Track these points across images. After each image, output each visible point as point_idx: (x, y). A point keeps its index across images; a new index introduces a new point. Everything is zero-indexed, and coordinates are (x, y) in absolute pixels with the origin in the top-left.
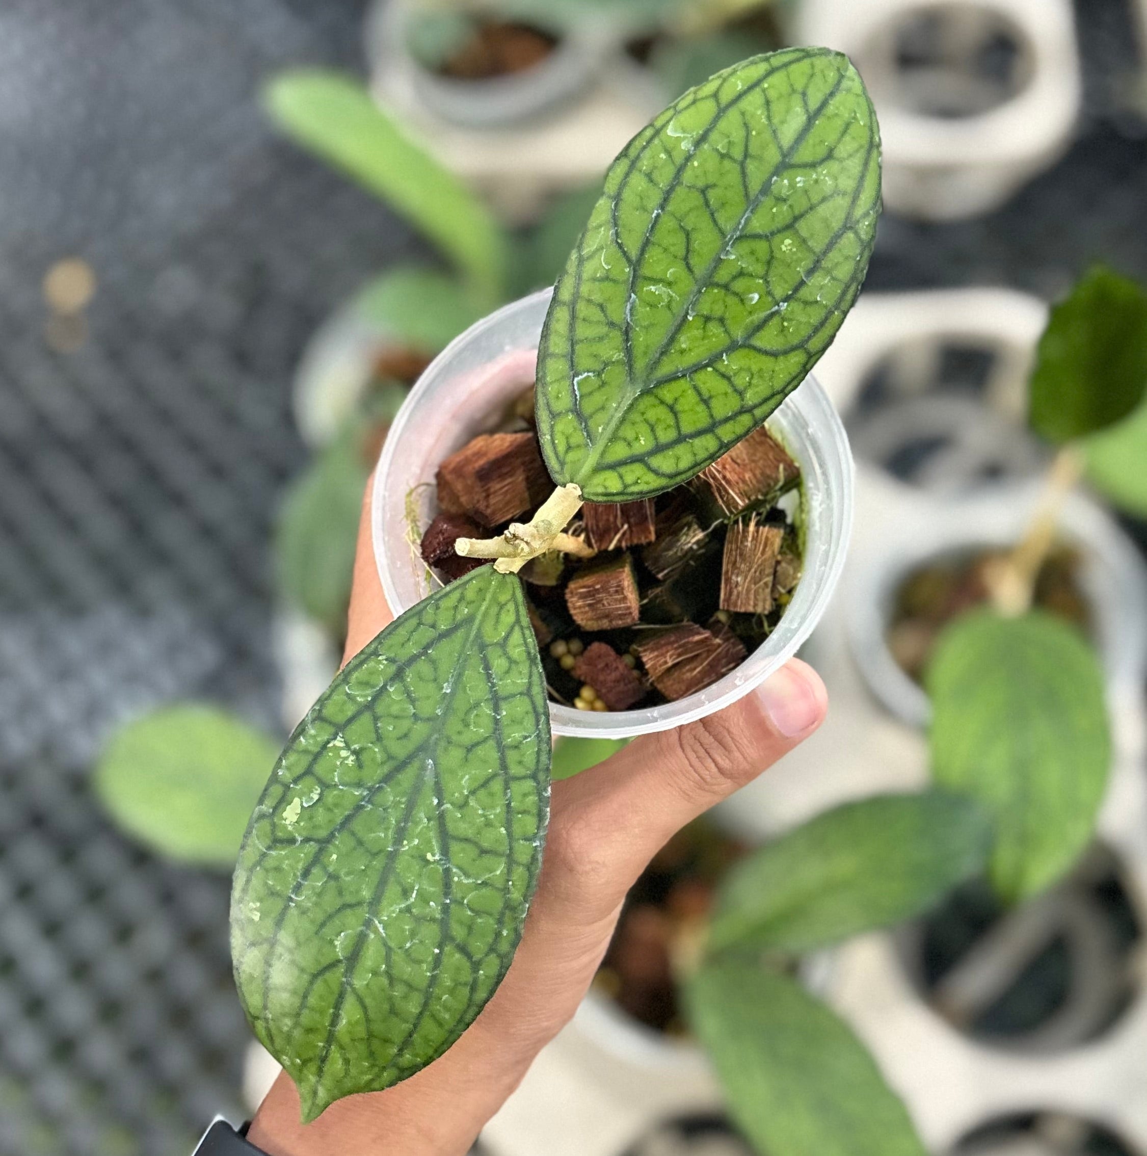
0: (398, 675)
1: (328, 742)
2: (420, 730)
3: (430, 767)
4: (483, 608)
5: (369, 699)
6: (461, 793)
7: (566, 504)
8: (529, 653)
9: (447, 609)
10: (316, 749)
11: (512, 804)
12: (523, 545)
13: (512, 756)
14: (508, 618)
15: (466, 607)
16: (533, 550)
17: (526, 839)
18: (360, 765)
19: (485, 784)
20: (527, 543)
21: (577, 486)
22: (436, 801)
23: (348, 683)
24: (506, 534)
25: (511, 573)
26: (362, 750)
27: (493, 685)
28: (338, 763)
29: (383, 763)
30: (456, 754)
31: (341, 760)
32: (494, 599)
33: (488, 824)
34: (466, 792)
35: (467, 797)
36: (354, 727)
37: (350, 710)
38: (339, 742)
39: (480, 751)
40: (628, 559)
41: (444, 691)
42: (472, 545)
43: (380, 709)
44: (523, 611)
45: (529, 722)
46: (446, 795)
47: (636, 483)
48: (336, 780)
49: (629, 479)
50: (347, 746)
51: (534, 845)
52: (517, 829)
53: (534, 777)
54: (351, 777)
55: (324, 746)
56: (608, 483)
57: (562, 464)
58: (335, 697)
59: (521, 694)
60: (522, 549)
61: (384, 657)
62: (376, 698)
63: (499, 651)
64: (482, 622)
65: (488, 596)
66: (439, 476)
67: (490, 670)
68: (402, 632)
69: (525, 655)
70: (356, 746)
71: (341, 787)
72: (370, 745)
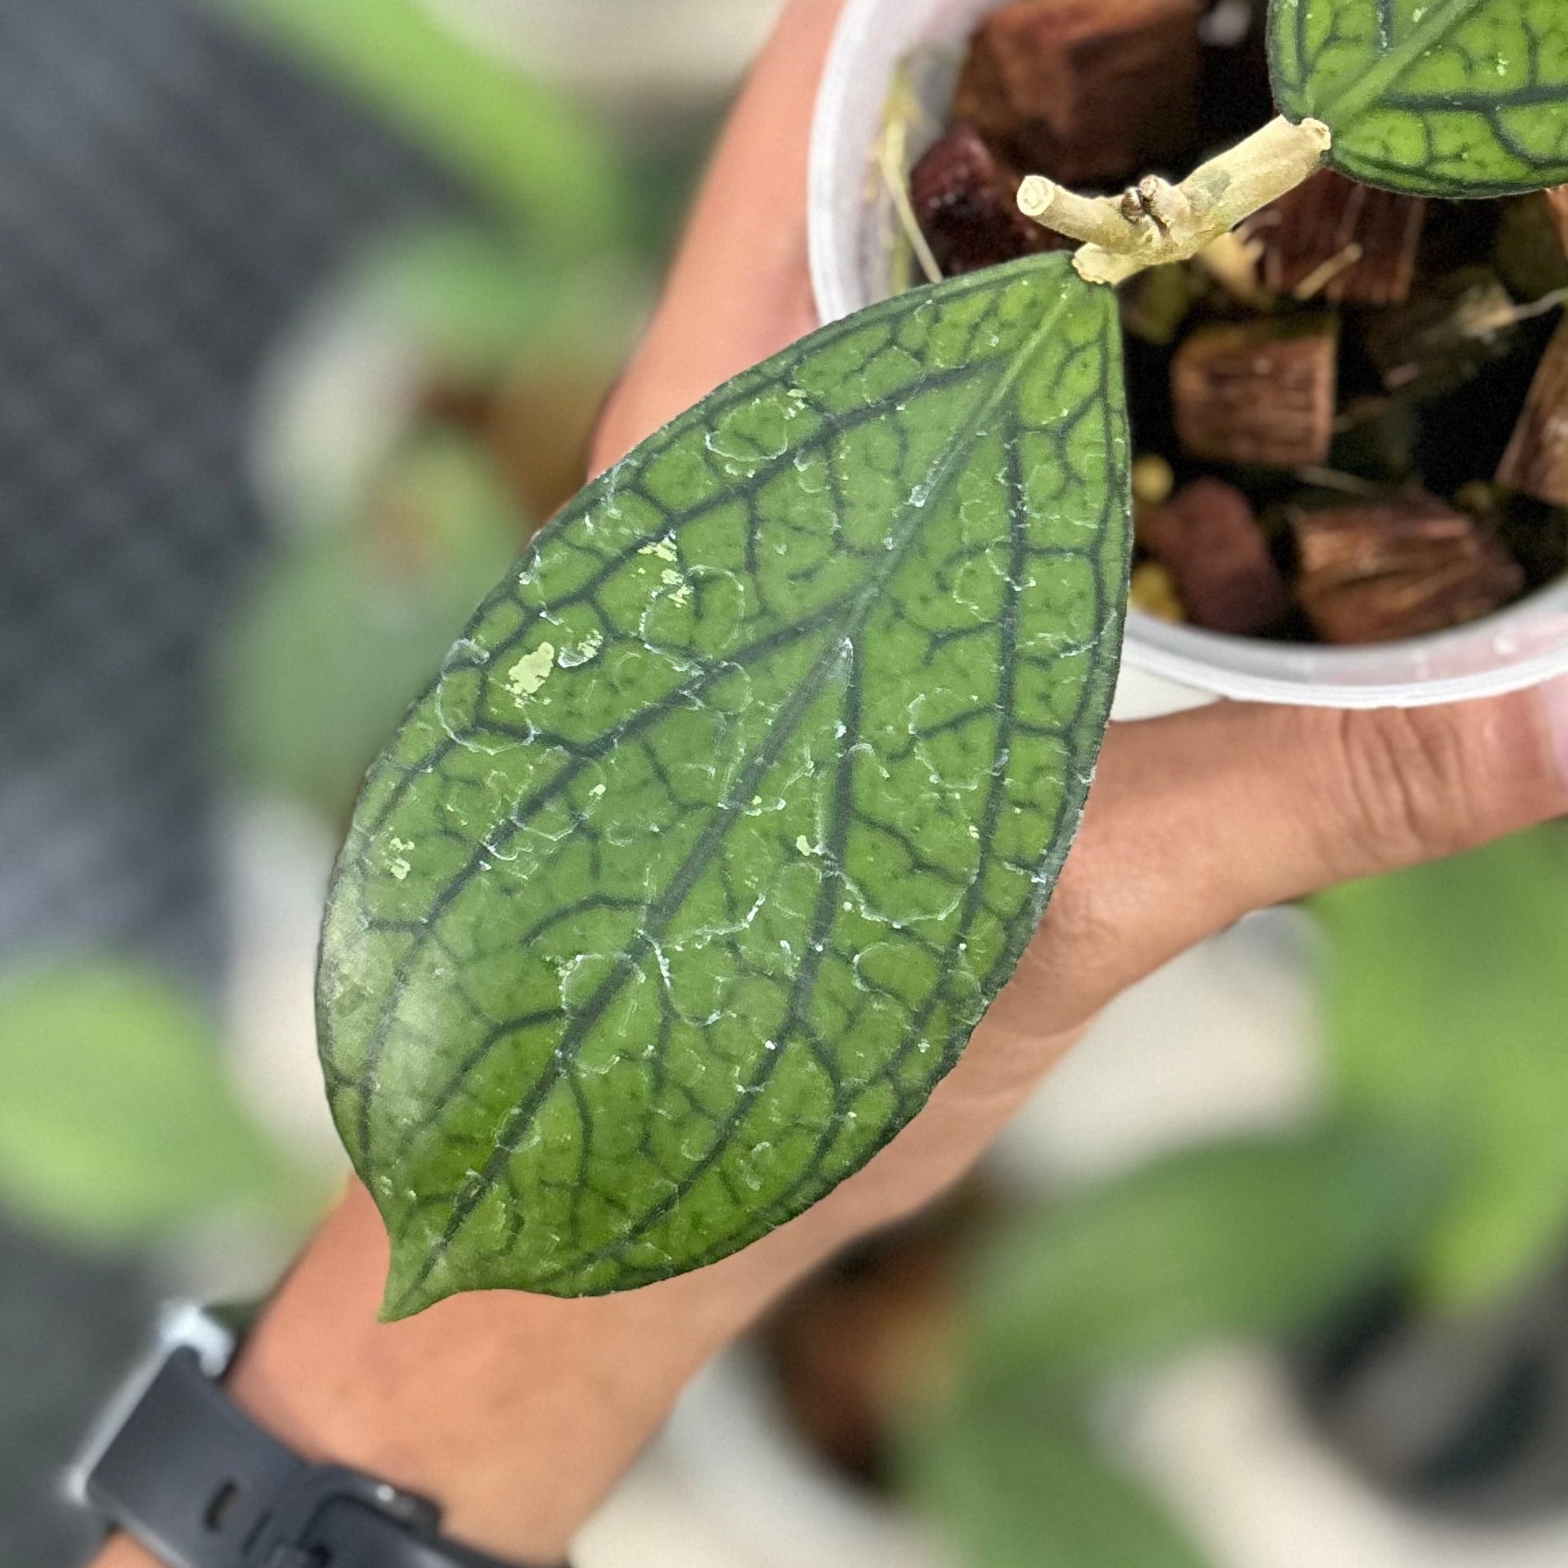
0: (823, 442)
1: (643, 543)
2: (840, 572)
3: (844, 654)
4: (1033, 344)
5: (750, 475)
6: (901, 729)
8: (1111, 468)
9: (955, 326)
10: (613, 551)
11: (1007, 781)
12: (1154, 230)
13: (1029, 680)
14: (1081, 381)
15: (996, 333)
16: (1169, 248)
17: (1020, 863)
18: (698, 611)
19: (955, 724)
20: (1162, 226)
21: (1326, 128)
22: (842, 730)
23: (711, 428)
24: (1127, 195)
25: (1106, 284)
26: (710, 579)
27: (1021, 517)
28: (654, 594)
29: (746, 620)
30: (903, 646)
31: (662, 589)
32: (1060, 334)
33: (945, 809)
34: (911, 730)
35: (913, 740)
36: (704, 530)
37: (704, 487)
38: (664, 551)
39: (961, 651)
40: (1335, 325)
41: (911, 501)
42: (1056, 198)
43: (768, 504)
44: (1116, 374)
45: (1081, 619)
46: (868, 727)
47: (1458, 158)
48: (642, 628)
49: (1446, 144)
50: (682, 564)
51: (1035, 880)
52: (1005, 840)
53: (1066, 736)
54: (679, 630)
55: (632, 551)
56: (1395, 141)
57: (1307, 69)
58: (678, 450)
59: (1077, 551)
60: (1149, 239)
61: (801, 393)
62: (763, 478)
63: (1048, 446)
64: (1019, 378)
65: (1047, 324)
67: (1020, 482)
68: (852, 350)
69: (1100, 473)
70: (700, 569)
71: (647, 646)
72: (730, 574)
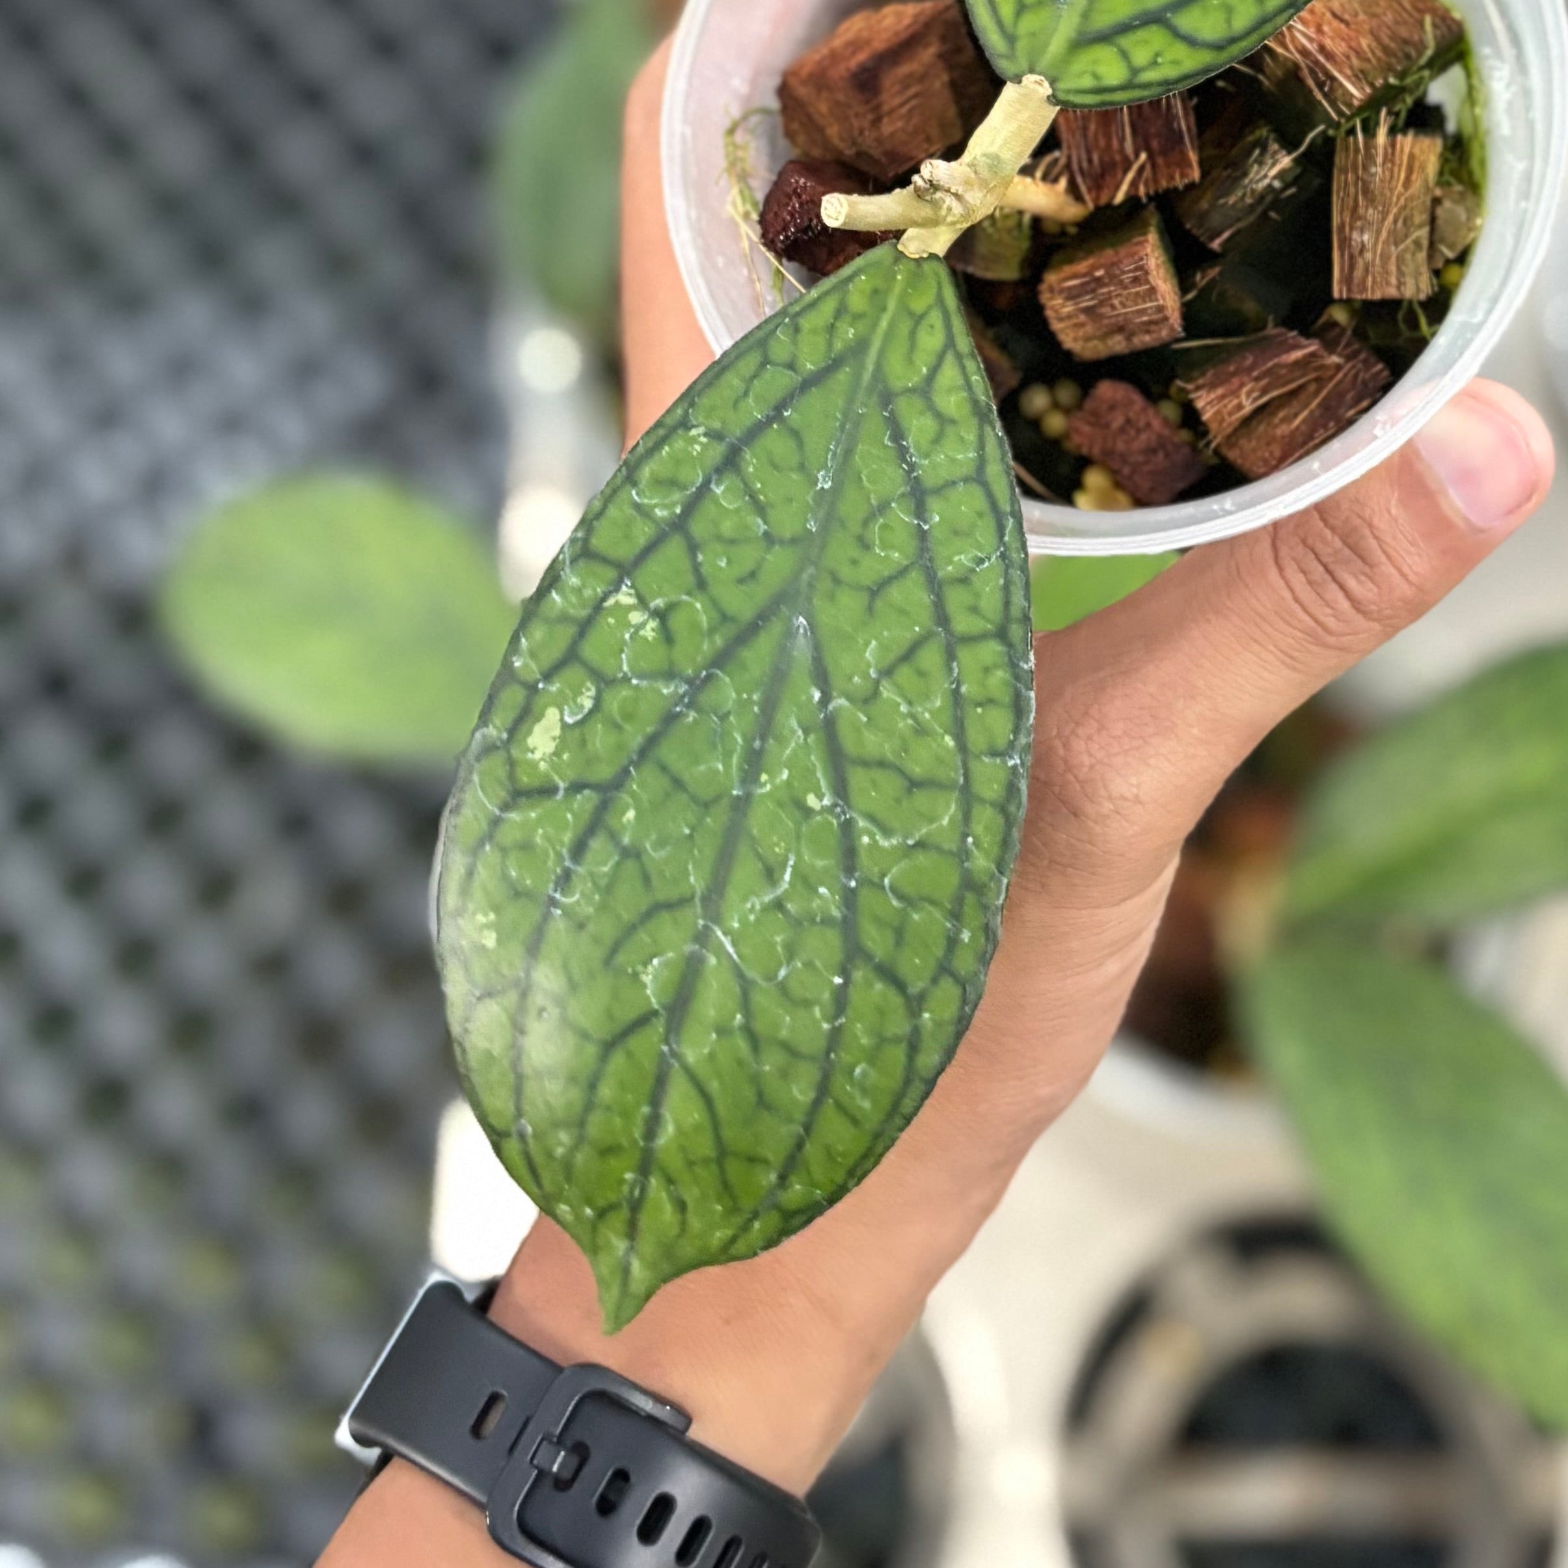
0: (731, 462)
1: (604, 599)
2: (779, 563)
3: (801, 631)
4: (884, 324)
5: (678, 511)
6: (866, 675)
7: (1026, 115)
8: (975, 402)
9: (814, 331)
10: (583, 613)
11: (964, 689)
12: (949, 201)
13: (956, 599)
14: (931, 340)
15: (852, 326)
16: (968, 211)
17: (994, 753)
18: (667, 636)
19: (908, 655)
20: (957, 196)
21: (1043, 78)
22: (817, 695)
23: (634, 484)
24: (915, 183)
25: (933, 256)
26: (672, 607)
27: (912, 467)
28: (627, 636)
29: (712, 631)
30: (850, 603)
31: (632, 630)
32: (904, 308)
33: (921, 730)
34: (873, 673)
35: (877, 683)
36: (654, 567)
37: (643, 533)
38: (625, 597)
39: (895, 593)
40: (1154, 219)
41: (820, 485)
42: (852, 205)
43: (698, 527)
44: (959, 325)
45: (985, 534)
46: (837, 681)
47: (1154, 63)
48: (625, 668)
49: (1141, 57)
50: (642, 602)
51: (1011, 763)
52: (976, 739)
53: (1001, 634)
54: (657, 659)
55: (598, 606)
56: (1102, 70)
57: (1011, 39)
58: (612, 511)
59: (966, 480)
60: (950, 209)
61: (701, 430)
62: (690, 507)
63: (918, 402)
64: (882, 353)
65: (892, 304)
66: (784, 91)
67: (903, 439)
68: (733, 381)
69: (967, 409)
70: (658, 602)
71: (634, 681)
72: (684, 597)
